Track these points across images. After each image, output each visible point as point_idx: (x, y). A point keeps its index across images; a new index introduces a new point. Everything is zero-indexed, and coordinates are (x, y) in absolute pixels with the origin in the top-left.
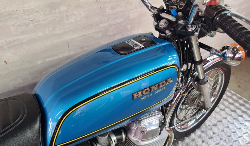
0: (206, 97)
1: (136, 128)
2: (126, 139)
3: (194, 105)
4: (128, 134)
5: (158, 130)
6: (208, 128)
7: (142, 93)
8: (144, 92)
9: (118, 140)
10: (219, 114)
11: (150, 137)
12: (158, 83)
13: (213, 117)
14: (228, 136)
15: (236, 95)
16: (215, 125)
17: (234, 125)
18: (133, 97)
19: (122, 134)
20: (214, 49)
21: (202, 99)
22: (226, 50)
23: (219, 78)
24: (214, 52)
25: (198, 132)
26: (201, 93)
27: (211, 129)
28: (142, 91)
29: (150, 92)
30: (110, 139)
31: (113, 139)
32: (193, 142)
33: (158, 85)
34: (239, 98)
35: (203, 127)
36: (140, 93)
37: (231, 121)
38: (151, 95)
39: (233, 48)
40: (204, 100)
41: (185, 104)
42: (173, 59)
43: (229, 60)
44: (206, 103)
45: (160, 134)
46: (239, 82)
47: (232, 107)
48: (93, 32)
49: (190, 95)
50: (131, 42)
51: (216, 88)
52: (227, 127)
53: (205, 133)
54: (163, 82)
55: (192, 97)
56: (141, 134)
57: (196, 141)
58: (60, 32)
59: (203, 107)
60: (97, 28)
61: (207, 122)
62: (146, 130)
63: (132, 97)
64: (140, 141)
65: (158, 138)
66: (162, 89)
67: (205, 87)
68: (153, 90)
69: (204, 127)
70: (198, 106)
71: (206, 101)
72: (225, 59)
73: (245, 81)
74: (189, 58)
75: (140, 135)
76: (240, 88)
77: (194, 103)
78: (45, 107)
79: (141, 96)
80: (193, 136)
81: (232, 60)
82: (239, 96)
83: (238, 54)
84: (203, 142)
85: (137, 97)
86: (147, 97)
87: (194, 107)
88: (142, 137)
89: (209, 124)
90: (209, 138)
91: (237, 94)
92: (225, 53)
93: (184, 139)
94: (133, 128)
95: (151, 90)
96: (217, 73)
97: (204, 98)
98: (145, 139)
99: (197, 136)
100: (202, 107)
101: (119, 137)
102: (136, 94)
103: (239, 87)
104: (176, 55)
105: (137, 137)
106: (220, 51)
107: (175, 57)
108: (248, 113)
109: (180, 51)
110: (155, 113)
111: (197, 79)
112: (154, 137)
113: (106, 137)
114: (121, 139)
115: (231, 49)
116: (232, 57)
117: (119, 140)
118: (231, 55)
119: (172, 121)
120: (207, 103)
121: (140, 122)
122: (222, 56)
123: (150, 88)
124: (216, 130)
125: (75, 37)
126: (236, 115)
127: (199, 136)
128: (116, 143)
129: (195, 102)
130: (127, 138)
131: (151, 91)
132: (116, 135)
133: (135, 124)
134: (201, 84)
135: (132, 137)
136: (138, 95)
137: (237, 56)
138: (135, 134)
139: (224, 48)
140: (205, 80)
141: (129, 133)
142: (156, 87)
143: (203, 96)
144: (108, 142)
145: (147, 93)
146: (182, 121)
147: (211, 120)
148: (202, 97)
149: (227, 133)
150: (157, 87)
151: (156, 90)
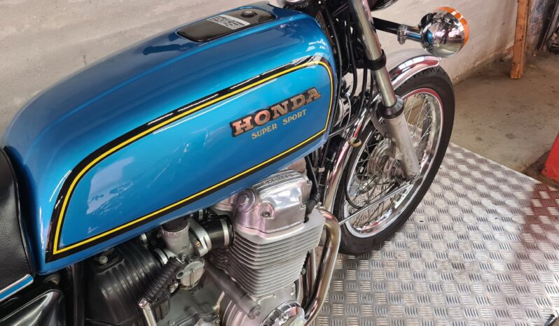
0: (405, 149)
1: (251, 206)
2: (231, 239)
3: (383, 175)
4: (235, 225)
5: (302, 209)
6: (420, 228)
7: (253, 122)
8: (257, 118)
9: (213, 241)
10: (441, 196)
11: (286, 225)
12: (289, 100)
13: (427, 203)
14: (462, 237)
15: (473, 155)
16: (434, 219)
17: (474, 215)
18: (234, 129)
19: (221, 228)
20: (406, 26)
21: (398, 156)
22: (430, 25)
23: (431, 115)
24: (406, 32)
25: (400, 237)
26: (394, 140)
27: (425, 228)
28: (253, 116)
29: (271, 119)
30: (195, 239)
31: (201, 239)
32: (391, 259)
33: (287, 102)
34: (481, 161)
35: (410, 226)
36: (248, 120)
37: (466, 208)
38: (275, 126)
39: (442, 16)
40: (403, 156)
41: (366, 178)
42: (318, 49)
43: (438, 45)
44: (408, 165)
45: (306, 220)
46: (478, 129)
47: (468, 181)
48: (140, 25)
49: (374, 156)
50: (221, 19)
51: (427, 138)
52: (460, 220)
53: (415, 236)
54: (298, 97)
55: (378, 158)
56: (262, 219)
57: (397, 256)
58: (59, 27)
59: (404, 177)
60: (148, 15)
61: (417, 216)
62: (274, 209)
63: (230, 130)
64: (262, 235)
65: (302, 228)
66: (299, 115)
67: (399, 124)
68: (277, 115)
69: (412, 225)
70: (392, 177)
71: (407, 160)
72: (430, 44)
73: (490, 127)
74: (357, 56)
75: (260, 223)
76: (481, 142)
77: (383, 169)
78: (26, 165)
79: (252, 127)
80: (390, 246)
81: (445, 43)
82: (479, 157)
83: (454, 29)
84: (412, 255)
85: (242, 131)
86: (266, 133)
87: (384, 180)
88: (266, 226)
89: (421, 220)
90: (423, 246)
91: (476, 155)
92: (428, 31)
93: (371, 255)
94: (244, 207)
95: (272, 113)
96: (427, 102)
97: (400, 151)
98: (274, 230)
99: (398, 245)
100: (401, 176)
101: (216, 234)
102: (240, 122)
103: (480, 139)
104: (323, 43)
105: (255, 227)
106: (418, 29)
107: (323, 45)
108: (500, 187)
109: (336, 44)
110: (292, 176)
111: (382, 110)
112: (293, 225)
113: (185, 231)
114: (222, 239)
115: (439, 21)
116: (443, 36)
117: (217, 242)
118: (441, 34)
119: (338, 211)
120: (410, 164)
121: (258, 193)
122: (421, 39)
123: (269, 109)
124: (436, 228)
125: (98, 37)
126: (475, 194)
127: (404, 246)
128: (210, 247)
129: (385, 167)
130: (235, 235)
131: (274, 117)
132: (208, 230)
133: (247, 199)
134: (390, 117)
135: (245, 230)
136: (243, 126)
137: (452, 34)
138: (251, 223)
139: (424, 21)
140: (396, 106)
141: (238, 223)
142: (283, 107)
143: (399, 148)
144: (191, 246)
145: (266, 120)
146: (360, 208)
147: (426, 211)
148: (397, 149)
149: (461, 233)
150: (286, 107)
151: (286, 116)
